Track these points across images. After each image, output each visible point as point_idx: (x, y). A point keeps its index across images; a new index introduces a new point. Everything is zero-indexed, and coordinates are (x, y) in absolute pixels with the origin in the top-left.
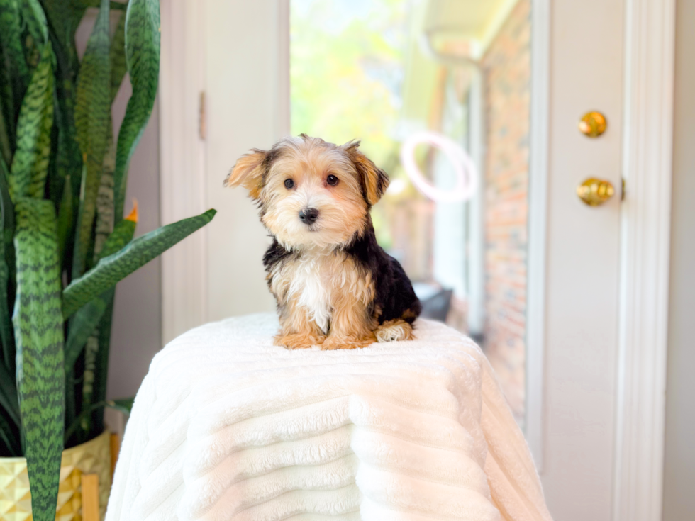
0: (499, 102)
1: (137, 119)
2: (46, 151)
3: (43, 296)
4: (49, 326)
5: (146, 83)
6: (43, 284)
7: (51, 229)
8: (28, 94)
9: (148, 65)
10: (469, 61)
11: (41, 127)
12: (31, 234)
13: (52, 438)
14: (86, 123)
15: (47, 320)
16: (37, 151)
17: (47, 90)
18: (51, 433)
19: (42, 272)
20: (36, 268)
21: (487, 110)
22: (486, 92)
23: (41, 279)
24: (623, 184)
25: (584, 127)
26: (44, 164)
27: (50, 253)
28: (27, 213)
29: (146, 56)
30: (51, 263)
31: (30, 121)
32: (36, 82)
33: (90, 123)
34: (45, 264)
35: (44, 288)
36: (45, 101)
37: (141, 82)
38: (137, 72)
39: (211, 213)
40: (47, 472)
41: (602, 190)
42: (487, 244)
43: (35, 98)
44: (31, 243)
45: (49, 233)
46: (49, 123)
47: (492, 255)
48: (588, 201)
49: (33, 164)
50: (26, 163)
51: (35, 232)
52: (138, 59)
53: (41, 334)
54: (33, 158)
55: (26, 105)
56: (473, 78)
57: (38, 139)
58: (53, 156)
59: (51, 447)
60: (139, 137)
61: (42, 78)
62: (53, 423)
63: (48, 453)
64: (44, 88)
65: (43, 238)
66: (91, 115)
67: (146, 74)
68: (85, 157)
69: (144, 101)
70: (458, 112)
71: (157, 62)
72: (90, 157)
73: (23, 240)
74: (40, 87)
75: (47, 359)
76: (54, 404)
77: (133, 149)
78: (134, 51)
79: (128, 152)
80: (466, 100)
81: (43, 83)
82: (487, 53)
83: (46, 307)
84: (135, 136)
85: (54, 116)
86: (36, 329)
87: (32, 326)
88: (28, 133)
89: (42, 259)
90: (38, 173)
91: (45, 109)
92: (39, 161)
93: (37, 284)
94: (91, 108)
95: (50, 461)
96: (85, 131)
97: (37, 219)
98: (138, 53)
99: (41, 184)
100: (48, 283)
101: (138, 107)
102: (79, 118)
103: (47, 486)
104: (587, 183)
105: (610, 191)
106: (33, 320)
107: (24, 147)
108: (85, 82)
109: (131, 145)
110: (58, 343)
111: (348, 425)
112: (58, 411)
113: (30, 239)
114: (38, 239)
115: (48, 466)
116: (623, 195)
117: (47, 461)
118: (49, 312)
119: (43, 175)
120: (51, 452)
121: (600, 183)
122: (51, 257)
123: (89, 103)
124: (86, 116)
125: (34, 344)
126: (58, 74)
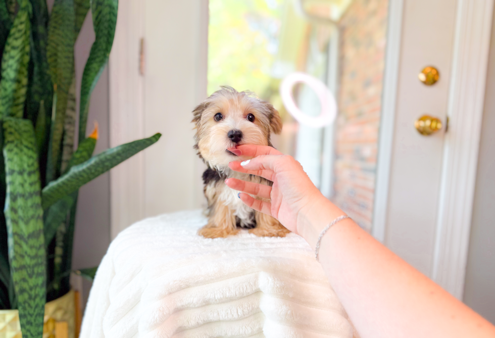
0: (350, 53)
1: (98, 60)
2: (25, 81)
3: (27, 194)
4: (33, 217)
5: (106, 32)
6: (27, 185)
7: (31, 143)
8: (11, 36)
9: (108, 17)
10: (329, 21)
11: (20, 62)
12: (16, 146)
13: (38, 300)
14: (56, 60)
15: (31, 213)
16: (18, 81)
17: (25, 33)
18: (36, 296)
19: (26, 176)
20: (21, 173)
21: (342, 59)
22: (342, 45)
23: (25, 181)
24: (447, 120)
25: (422, 77)
26: (23, 91)
27: (31, 161)
28: (12, 130)
29: (106, 10)
30: (32, 169)
31: (12, 57)
32: (16, 26)
33: (59, 61)
34: (28, 169)
35: (28, 188)
36: (23, 42)
37: (102, 31)
38: (99, 23)
39: (158, 136)
40: (34, 324)
41: (434, 125)
42: (336, 156)
43: (16, 39)
44: (16, 154)
45: (30, 145)
46: (27, 59)
47: (340, 164)
48: (423, 132)
49: (15, 91)
50: (9, 90)
51: (19, 145)
52: (100, 12)
53: (27, 223)
54: (14, 86)
55: (9, 44)
56: (333, 34)
57: (19, 72)
58: (30, 85)
59: (37, 306)
60: (100, 74)
61: (21, 23)
62: (38, 289)
63: (34, 311)
64: (23, 32)
65: (25, 150)
66: (59, 54)
67: (106, 24)
68: (55, 87)
69: (104, 46)
70: (319, 58)
71: (115, 16)
72: (59, 87)
73: (10, 151)
74: (19, 31)
75: (32, 242)
76: (39, 275)
77: (94, 83)
78: (97, 6)
79: (91, 85)
80: (326, 49)
81: (22, 27)
82: (344, 16)
83: (30, 203)
84: (97, 72)
85: (31, 54)
86: (22, 220)
87: (19, 217)
88: (11, 66)
89: (25, 166)
90: (18, 98)
91: (23, 48)
92: (19, 89)
93: (22, 185)
94: (60, 48)
95: (36, 316)
96: (55, 67)
97: (20, 134)
98: (100, 8)
99: (21, 107)
100: (31, 184)
101: (99, 50)
102: (50, 56)
103: (34, 334)
104: (423, 118)
105: (439, 126)
106: (20, 213)
107: (7, 77)
108: (55, 28)
109: (93, 80)
110: (40, 230)
111: (258, 292)
112: (41, 280)
113: (16, 150)
114: (21, 150)
115: (35, 320)
116: (447, 129)
117: (34, 317)
118: (32, 207)
119: (22, 100)
120: (37, 310)
121: (433, 120)
122: (33, 165)
123: (58, 45)
124: (55, 55)
125: (22, 230)
126: (33, 20)
